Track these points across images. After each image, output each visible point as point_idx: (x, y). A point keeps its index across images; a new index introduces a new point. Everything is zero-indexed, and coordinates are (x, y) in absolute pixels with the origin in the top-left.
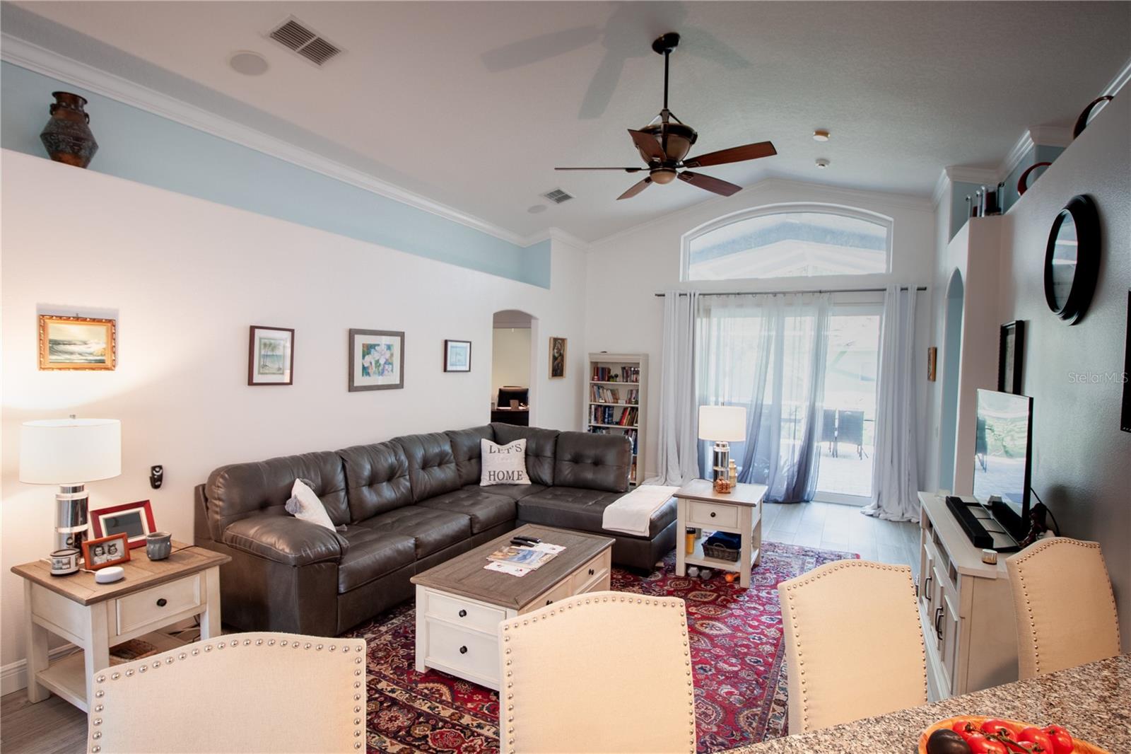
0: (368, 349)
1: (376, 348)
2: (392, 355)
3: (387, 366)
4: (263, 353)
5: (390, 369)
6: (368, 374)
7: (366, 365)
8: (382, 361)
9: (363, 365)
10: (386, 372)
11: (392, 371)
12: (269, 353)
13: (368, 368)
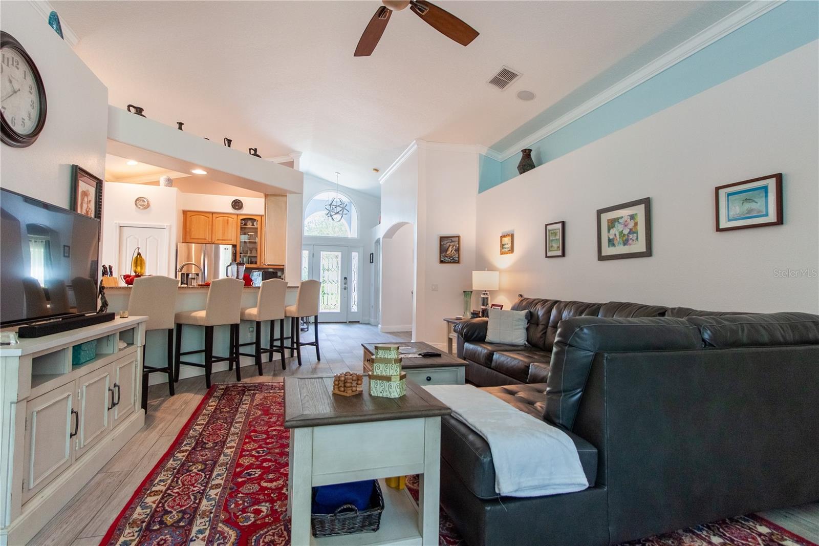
0: (612, 223)
1: (620, 221)
2: (636, 224)
3: (631, 236)
4: (551, 239)
5: (634, 238)
6: (614, 245)
7: (611, 237)
8: (626, 232)
9: (609, 238)
10: (630, 242)
11: (637, 239)
12: (554, 238)
13: (613, 239)
